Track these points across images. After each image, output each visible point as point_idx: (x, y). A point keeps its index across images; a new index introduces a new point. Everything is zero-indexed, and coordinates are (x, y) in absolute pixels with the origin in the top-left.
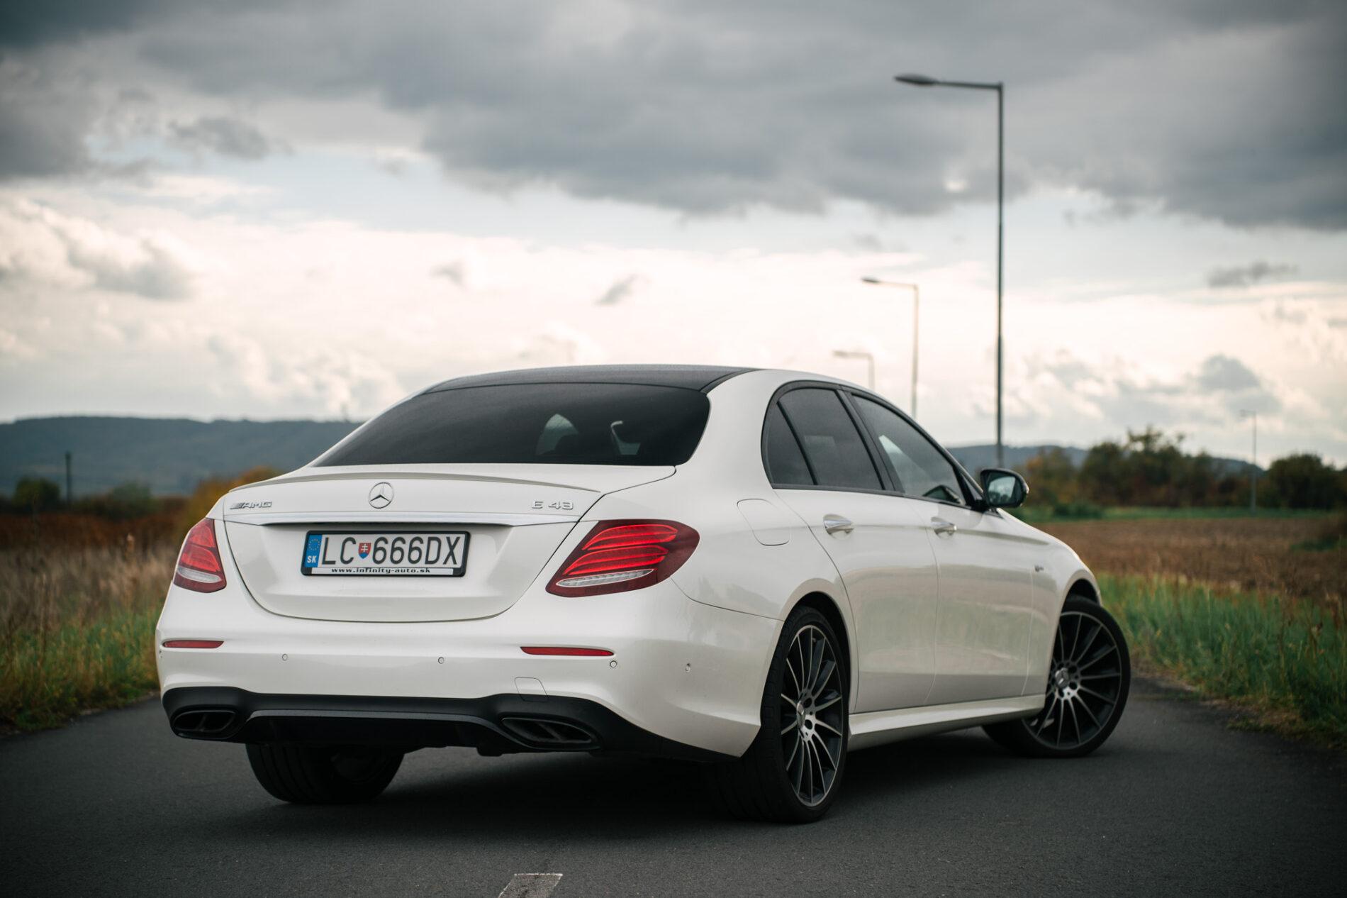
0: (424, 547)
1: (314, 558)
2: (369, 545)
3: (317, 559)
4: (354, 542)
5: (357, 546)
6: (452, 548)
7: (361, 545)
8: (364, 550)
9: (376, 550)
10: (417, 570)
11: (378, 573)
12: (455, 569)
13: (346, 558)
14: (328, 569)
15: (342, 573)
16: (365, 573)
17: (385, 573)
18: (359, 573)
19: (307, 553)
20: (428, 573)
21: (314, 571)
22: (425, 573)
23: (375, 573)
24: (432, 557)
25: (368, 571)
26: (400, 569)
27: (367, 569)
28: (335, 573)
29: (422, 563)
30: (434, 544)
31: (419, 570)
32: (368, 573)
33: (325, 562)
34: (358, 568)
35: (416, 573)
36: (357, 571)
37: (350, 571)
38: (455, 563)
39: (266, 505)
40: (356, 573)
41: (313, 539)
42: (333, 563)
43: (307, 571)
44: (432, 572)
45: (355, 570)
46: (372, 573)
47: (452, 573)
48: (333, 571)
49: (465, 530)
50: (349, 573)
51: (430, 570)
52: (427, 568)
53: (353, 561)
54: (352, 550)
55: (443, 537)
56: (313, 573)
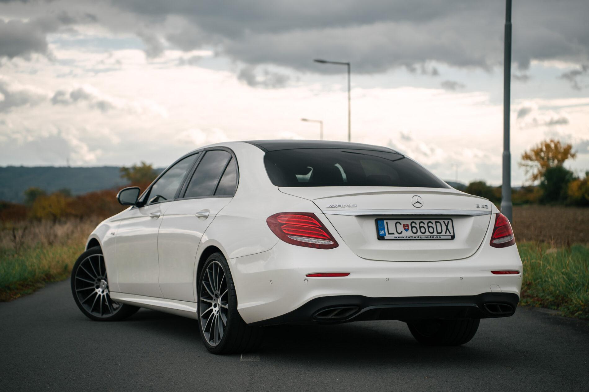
0: (434, 226)
1: (383, 232)
2: (408, 225)
3: (385, 232)
4: (401, 224)
5: (402, 226)
6: (447, 226)
7: (404, 225)
8: (406, 227)
9: (412, 227)
10: (435, 237)
11: (416, 238)
12: (452, 236)
13: (399, 232)
14: (392, 237)
15: (399, 238)
16: (410, 238)
17: (420, 238)
18: (408, 238)
19: (379, 229)
20: (440, 238)
21: (386, 238)
22: (438, 238)
23: (415, 238)
24: (439, 231)
25: (412, 237)
26: (427, 236)
27: (411, 236)
28: (396, 239)
29: (435, 233)
30: (438, 225)
31: (436, 237)
32: (412, 238)
33: (389, 234)
34: (407, 236)
35: (434, 238)
36: (407, 237)
37: (404, 238)
38: (450, 233)
39: (354, 206)
40: (406, 238)
41: (379, 222)
42: (393, 234)
43: (381, 238)
44: (442, 237)
45: (406, 237)
46: (414, 238)
47: (451, 238)
48: (395, 238)
49: (449, 218)
50: (403, 238)
51: (441, 237)
52: (439, 236)
53: (402, 233)
54: (400, 228)
55: (441, 221)
56: (385, 239)
